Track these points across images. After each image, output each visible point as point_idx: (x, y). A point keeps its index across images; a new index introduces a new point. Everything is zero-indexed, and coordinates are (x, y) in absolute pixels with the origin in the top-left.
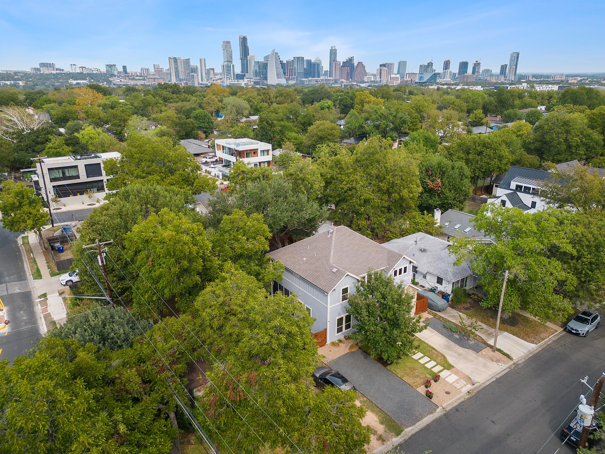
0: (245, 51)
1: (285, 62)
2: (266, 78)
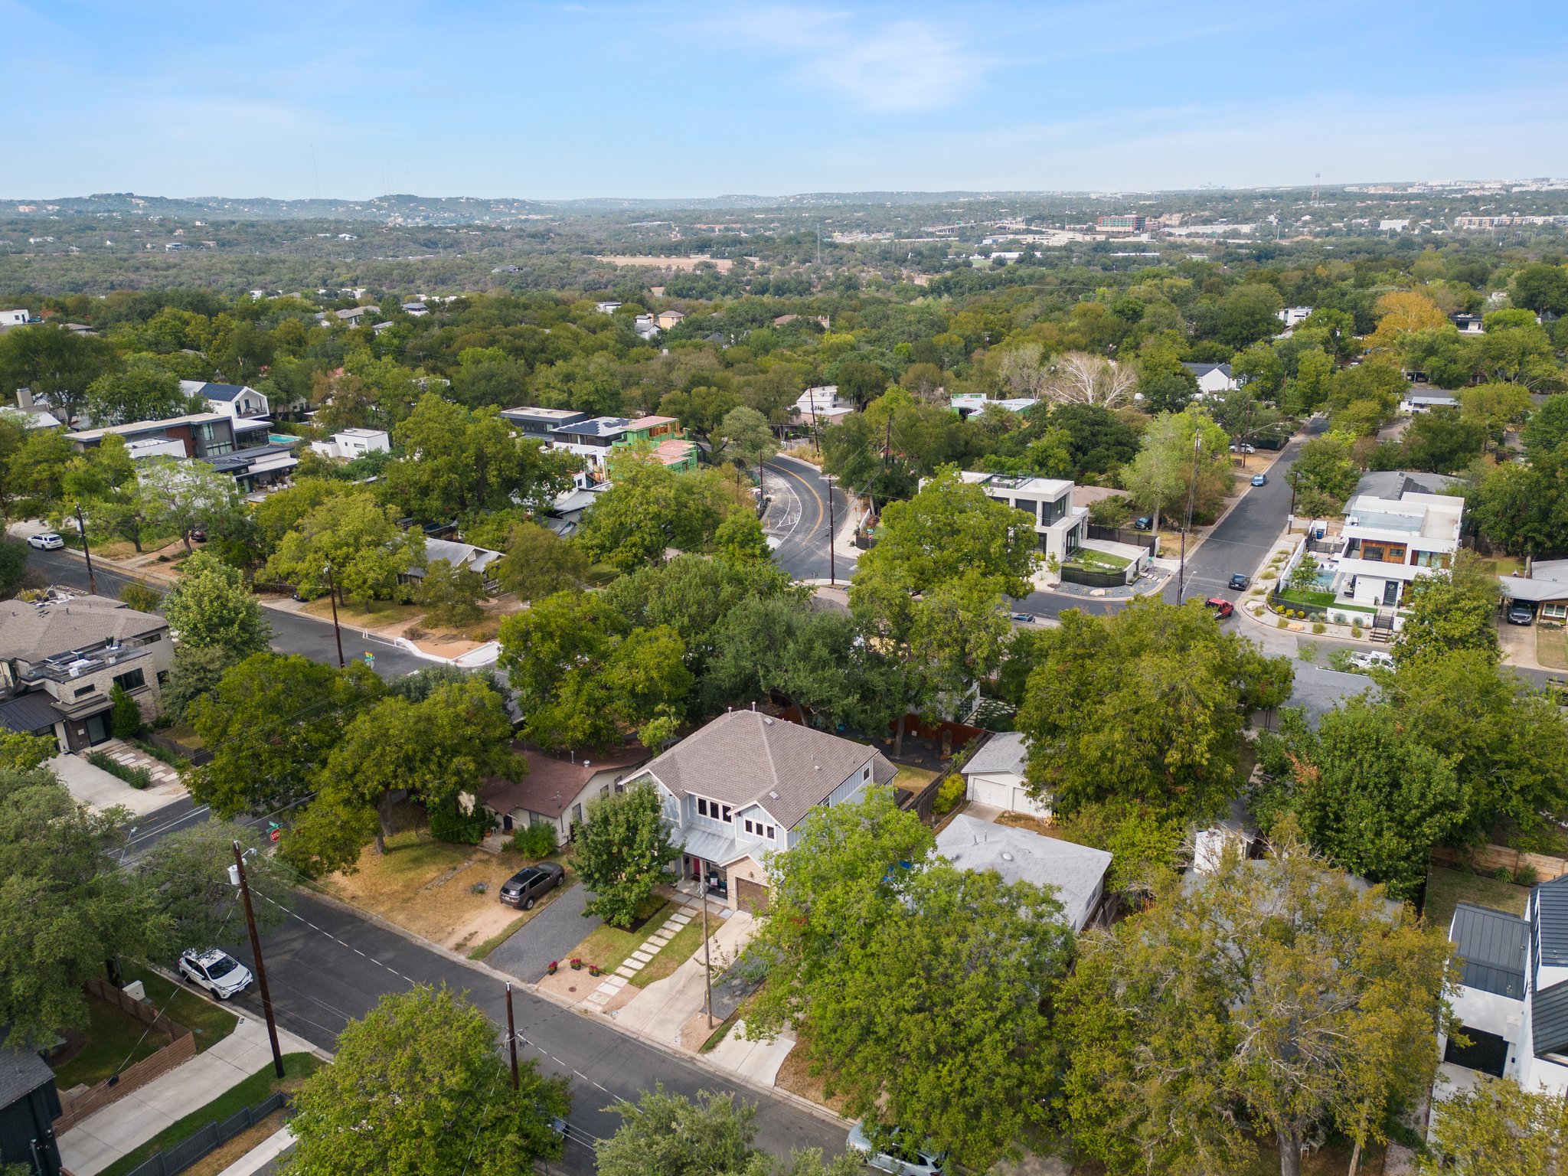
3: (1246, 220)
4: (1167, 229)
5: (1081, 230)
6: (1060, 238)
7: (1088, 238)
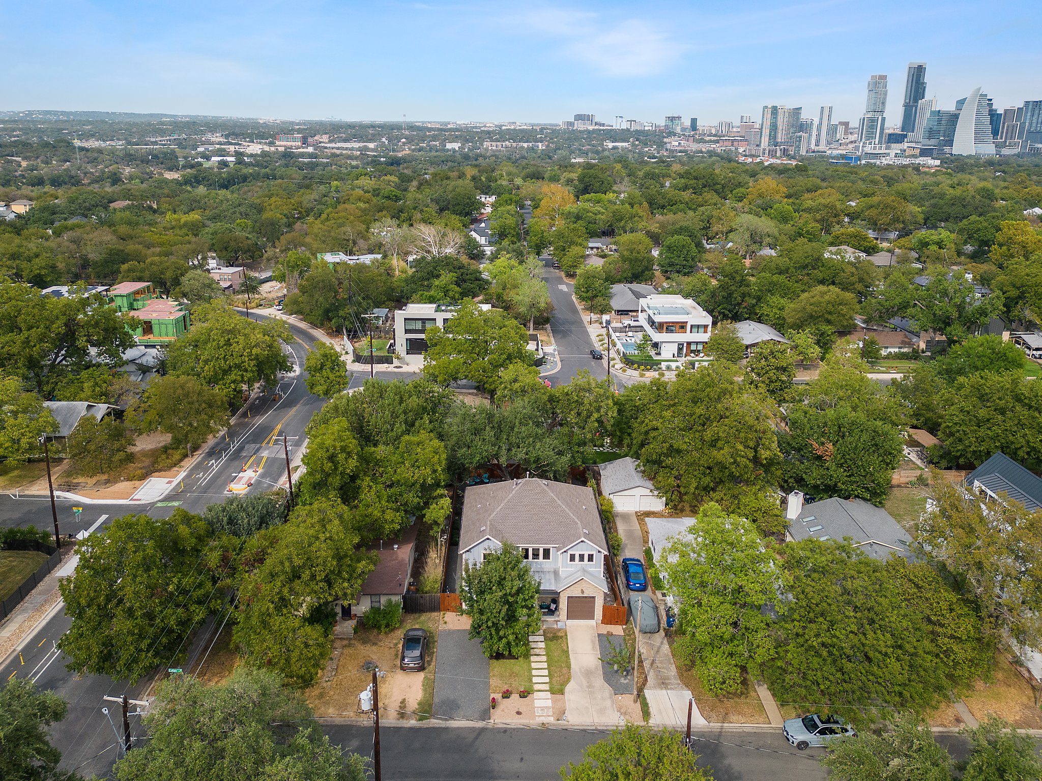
0: (917, 91)
1: (1000, 111)
2: (950, 143)
3: (370, 141)
4: (322, 145)
5: (265, 143)
6: (255, 148)
7: (273, 149)
